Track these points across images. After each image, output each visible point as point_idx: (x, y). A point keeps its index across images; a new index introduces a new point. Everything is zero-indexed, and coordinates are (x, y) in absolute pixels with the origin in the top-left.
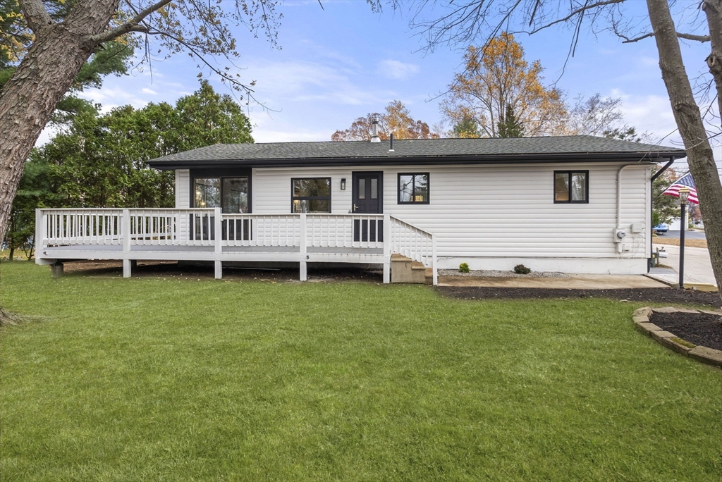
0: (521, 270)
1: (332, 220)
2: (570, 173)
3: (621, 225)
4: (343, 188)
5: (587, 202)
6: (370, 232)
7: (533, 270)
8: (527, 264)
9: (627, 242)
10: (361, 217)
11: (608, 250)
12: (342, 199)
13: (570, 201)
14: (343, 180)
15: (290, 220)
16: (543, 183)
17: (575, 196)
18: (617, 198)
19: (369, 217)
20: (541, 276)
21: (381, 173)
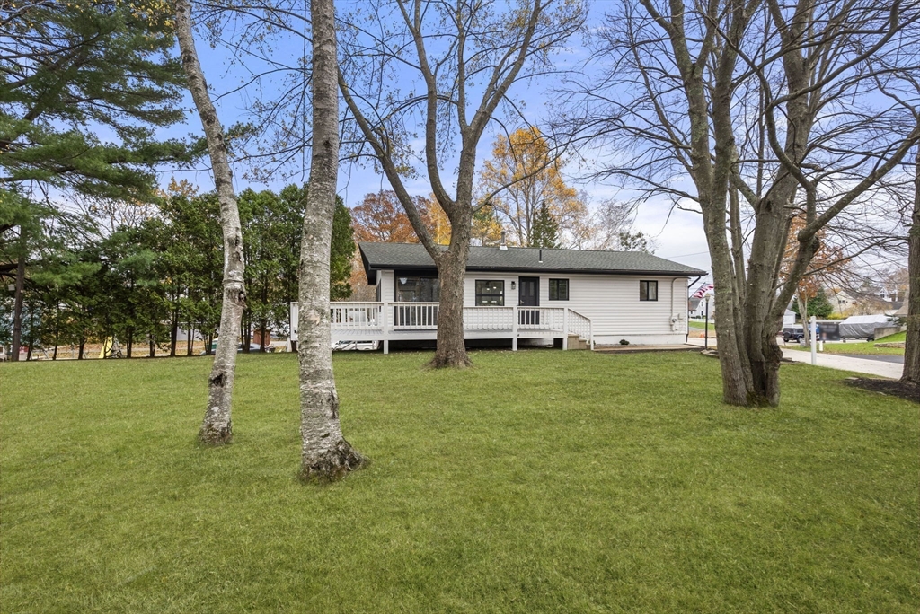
0: (624, 343)
1: (505, 311)
2: (648, 282)
3: (674, 314)
4: (513, 288)
5: (657, 300)
6: (530, 318)
7: (631, 343)
8: (627, 339)
9: (676, 325)
10: (526, 308)
11: (666, 330)
12: (512, 295)
13: (648, 300)
14: (513, 283)
15: (475, 311)
16: (633, 288)
17: (651, 297)
18: (672, 295)
19: (531, 308)
20: (635, 346)
21: (538, 278)
